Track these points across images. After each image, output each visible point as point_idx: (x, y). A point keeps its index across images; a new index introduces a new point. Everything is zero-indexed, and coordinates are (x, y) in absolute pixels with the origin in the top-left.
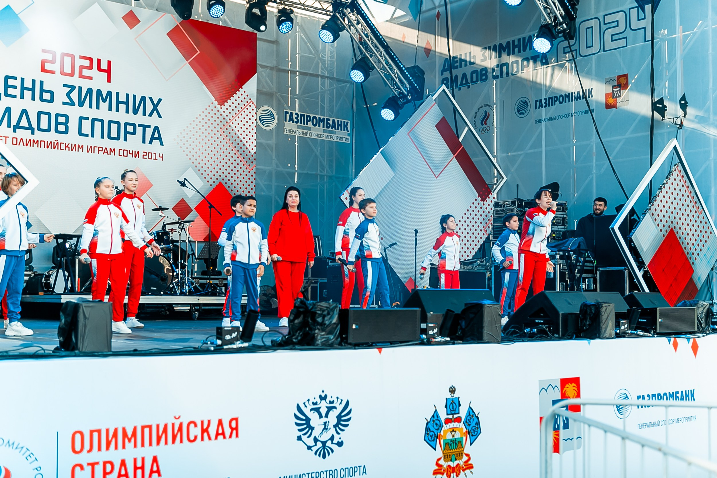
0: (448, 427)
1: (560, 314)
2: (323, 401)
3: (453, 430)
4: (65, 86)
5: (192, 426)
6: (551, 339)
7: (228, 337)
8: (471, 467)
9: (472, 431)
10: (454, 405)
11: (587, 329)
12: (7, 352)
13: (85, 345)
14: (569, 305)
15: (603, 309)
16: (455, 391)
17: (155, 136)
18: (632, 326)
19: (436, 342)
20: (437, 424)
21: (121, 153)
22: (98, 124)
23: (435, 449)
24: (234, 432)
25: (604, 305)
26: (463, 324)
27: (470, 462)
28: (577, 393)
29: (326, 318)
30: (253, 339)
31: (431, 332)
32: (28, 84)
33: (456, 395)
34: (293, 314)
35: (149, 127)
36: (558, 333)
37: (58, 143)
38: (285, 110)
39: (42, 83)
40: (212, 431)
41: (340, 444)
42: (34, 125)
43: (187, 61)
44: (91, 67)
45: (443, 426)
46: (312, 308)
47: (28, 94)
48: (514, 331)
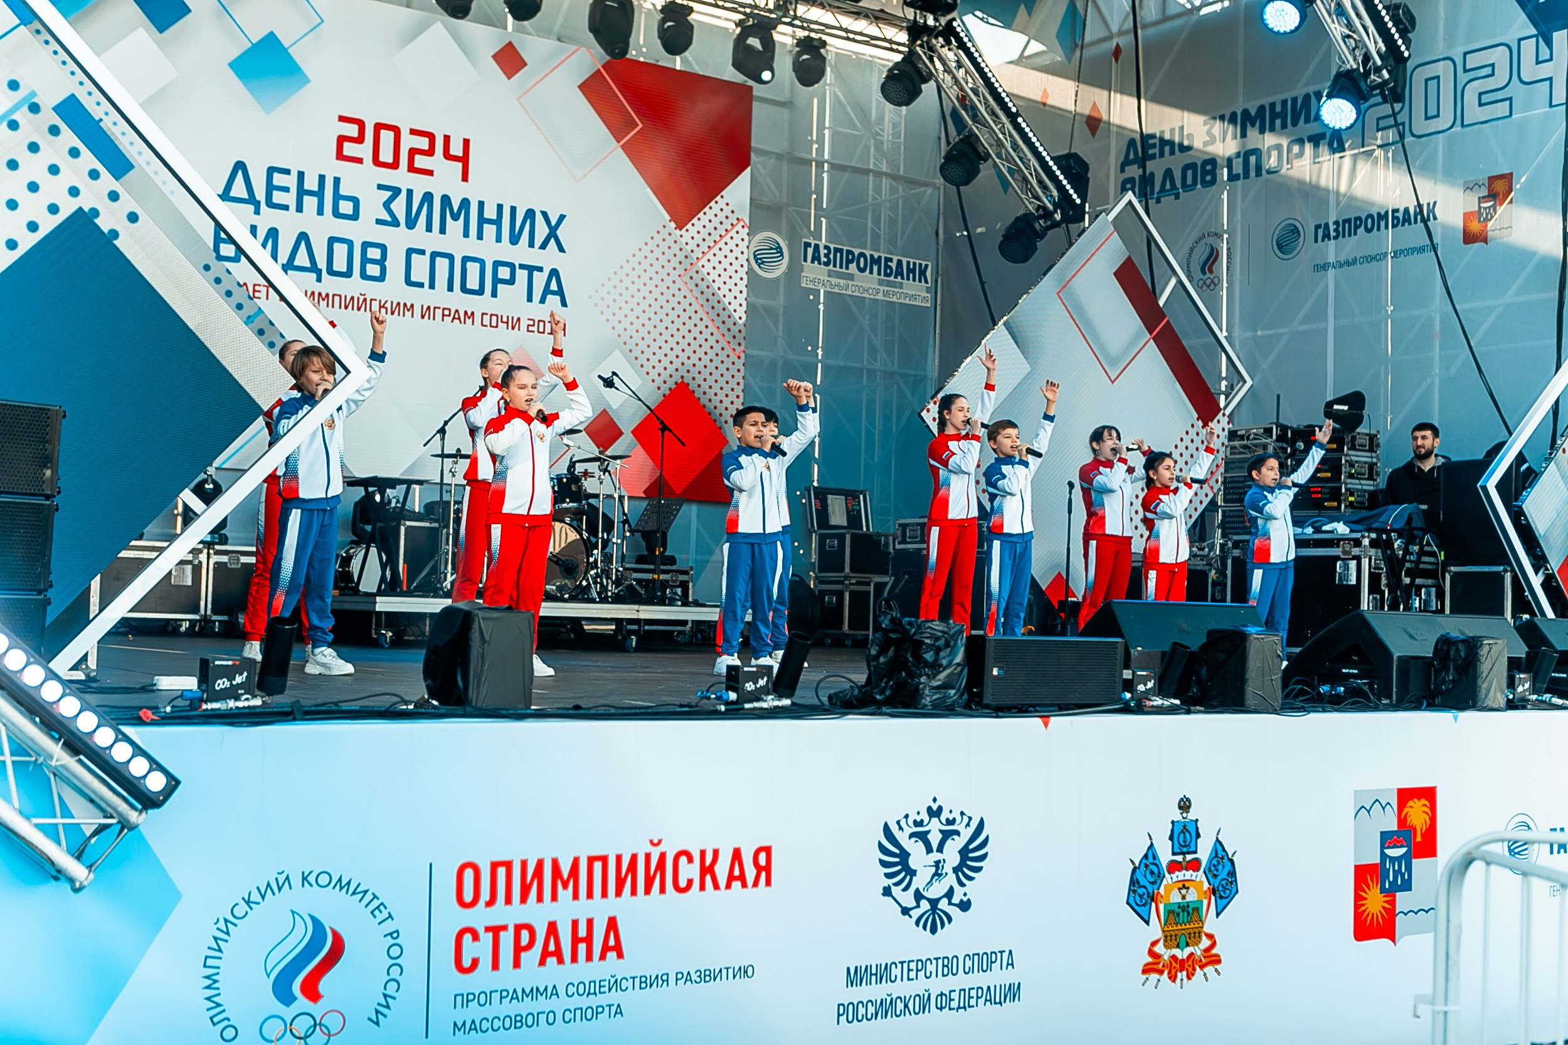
0: (1175, 879)
1: (1395, 658)
2: (935, 820)
3: (1184, 886)
4: (380, 187)
5: (683, 859)
6: (1376, 708)
7: (750, 686)
8: (1216, 960)
9: (1221, 889)
10: (1187, 834)
11: (1448, 690)
12: (336, 704)
13: (480, 693)
14: (1410, 640)
15: (1486, 649)
16: (1189, 807)
17: (551, 288)
18: (1538, 685)
19: (1153, 706)
20: (1152, 873)
21: (486, 319)
22: (442, 264)
23: (1147, 923)
24: (763, 874)
25: (1485, 642)
26: (1204, 671)
27: (1214, 951)
28: (1430, 819)
29: (942, 654)
30: (797, 692)
31: (1141, 688)
32: (311, 184)
33: (1192, 815)
34: (878, 645)
35: (540, 269)
36: (1389, 697)
37: (365, 300)
38: (805, 240)
39: (337, 181)
40: (722, 871)
41: (965, 906)
42: (322, 264)
43: (618, 142)
44: (430, 152)
45: (1164, 876)
46: (915, 634)
47: (310, 202)
48: (1302, 689)
